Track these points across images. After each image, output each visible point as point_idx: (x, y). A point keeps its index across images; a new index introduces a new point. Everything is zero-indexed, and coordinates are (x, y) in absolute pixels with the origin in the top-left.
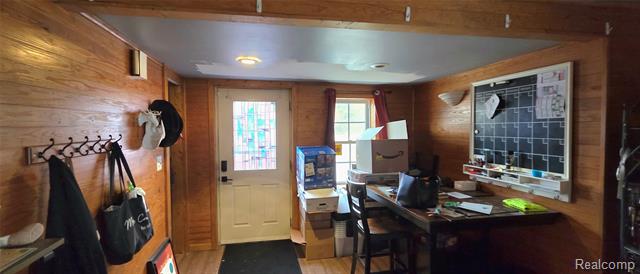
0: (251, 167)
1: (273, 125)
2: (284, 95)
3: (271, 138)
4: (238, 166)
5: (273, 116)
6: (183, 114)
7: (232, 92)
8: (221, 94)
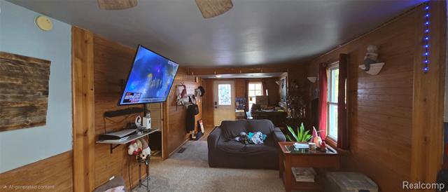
0: (223, 104)
1: (230, 92)
2: (233, 82)
3: (229, 95)
4: (220, 104)
5: (230, 88)
6: (205, 89)
7: (218, 82)
8: (215, 82)
